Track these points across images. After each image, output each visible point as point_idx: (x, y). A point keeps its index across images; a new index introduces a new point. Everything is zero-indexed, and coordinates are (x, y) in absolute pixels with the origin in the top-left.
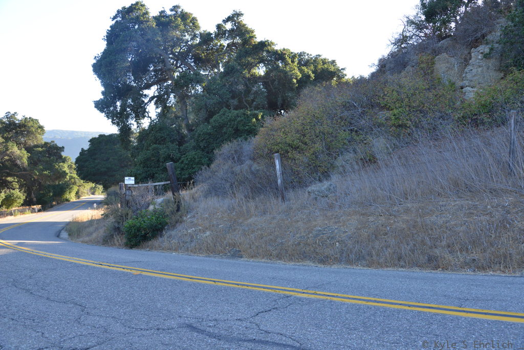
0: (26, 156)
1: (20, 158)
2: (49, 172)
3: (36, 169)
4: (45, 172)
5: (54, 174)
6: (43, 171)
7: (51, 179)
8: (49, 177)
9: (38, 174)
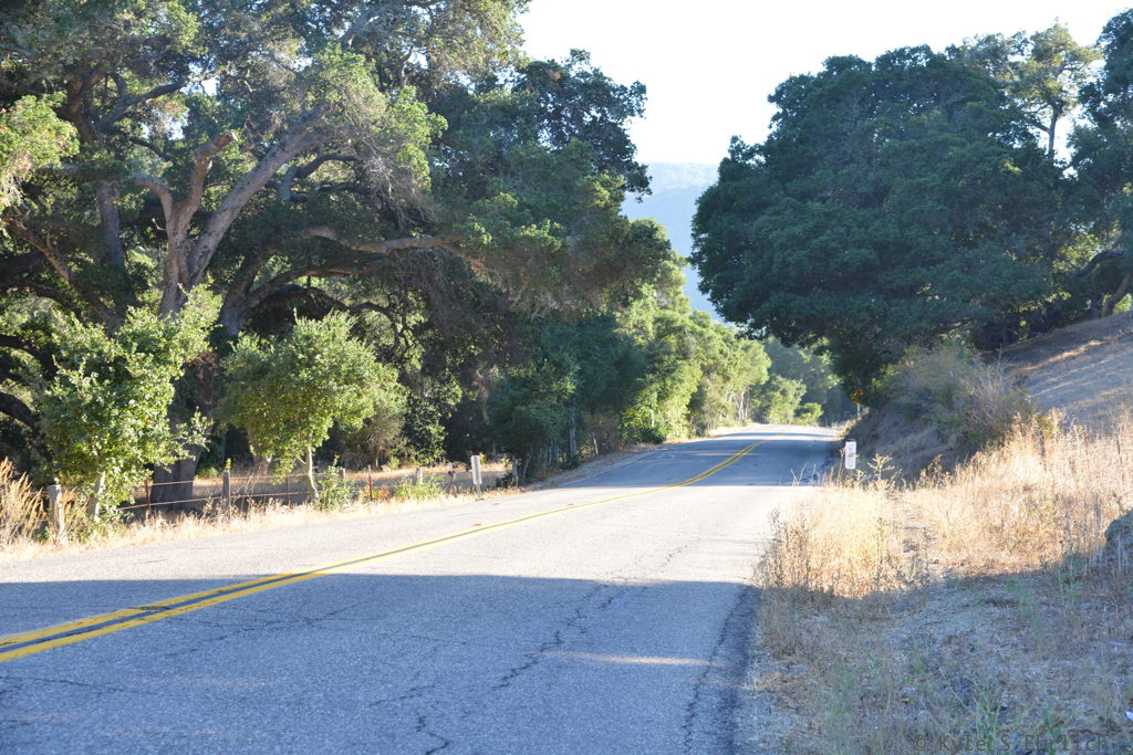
0: (423, 131)
1: (391, 141)
2: (553, 232)
3: (480, 213)
4: (532, 231)
5: (584, 246)
6: (518, 222)
7: (566, 278)
8: (554, 257)
9: (487, 239)
